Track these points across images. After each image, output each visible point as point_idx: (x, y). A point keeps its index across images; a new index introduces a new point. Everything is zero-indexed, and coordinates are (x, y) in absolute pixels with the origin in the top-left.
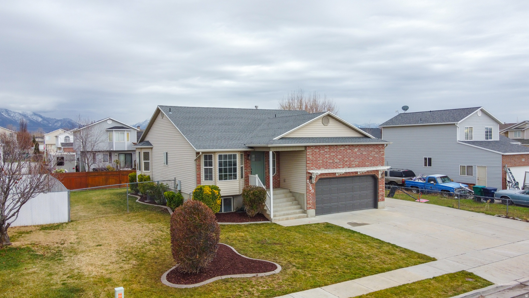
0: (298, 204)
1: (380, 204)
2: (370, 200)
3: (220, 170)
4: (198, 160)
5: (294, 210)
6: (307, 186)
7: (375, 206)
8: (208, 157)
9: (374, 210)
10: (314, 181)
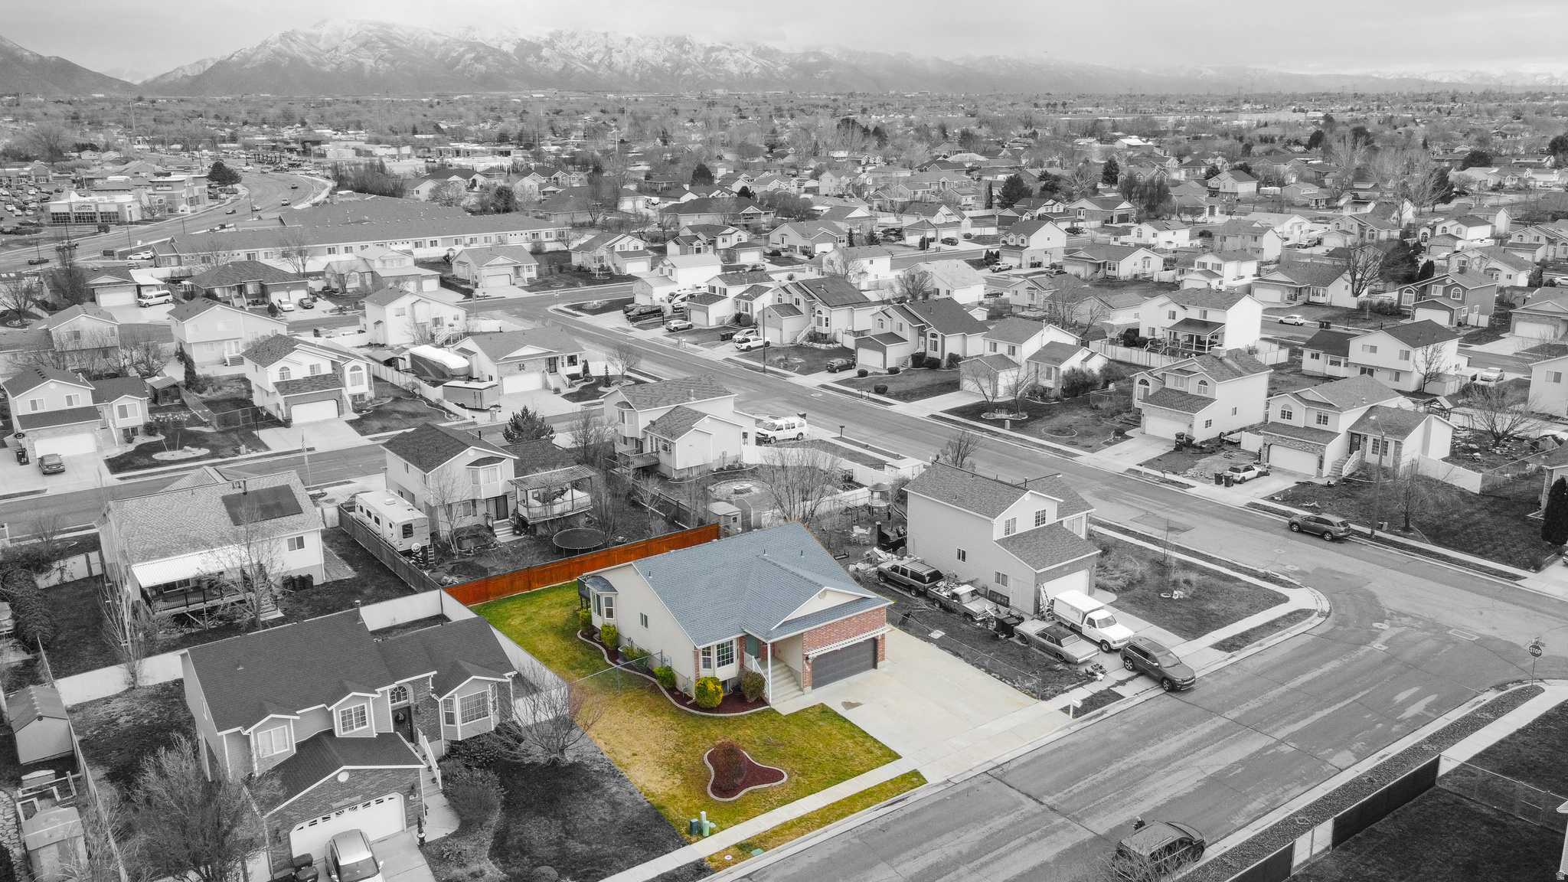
0: (795, 680)
1: (879, 664)
2: (870, 661)
3: (719, 659)
4: (697, 656)
5: (791, 688)
6: (804, 666)
7: (875, 666)
8: (707, 652)
9: (873, 671)
10: (810, 661)
